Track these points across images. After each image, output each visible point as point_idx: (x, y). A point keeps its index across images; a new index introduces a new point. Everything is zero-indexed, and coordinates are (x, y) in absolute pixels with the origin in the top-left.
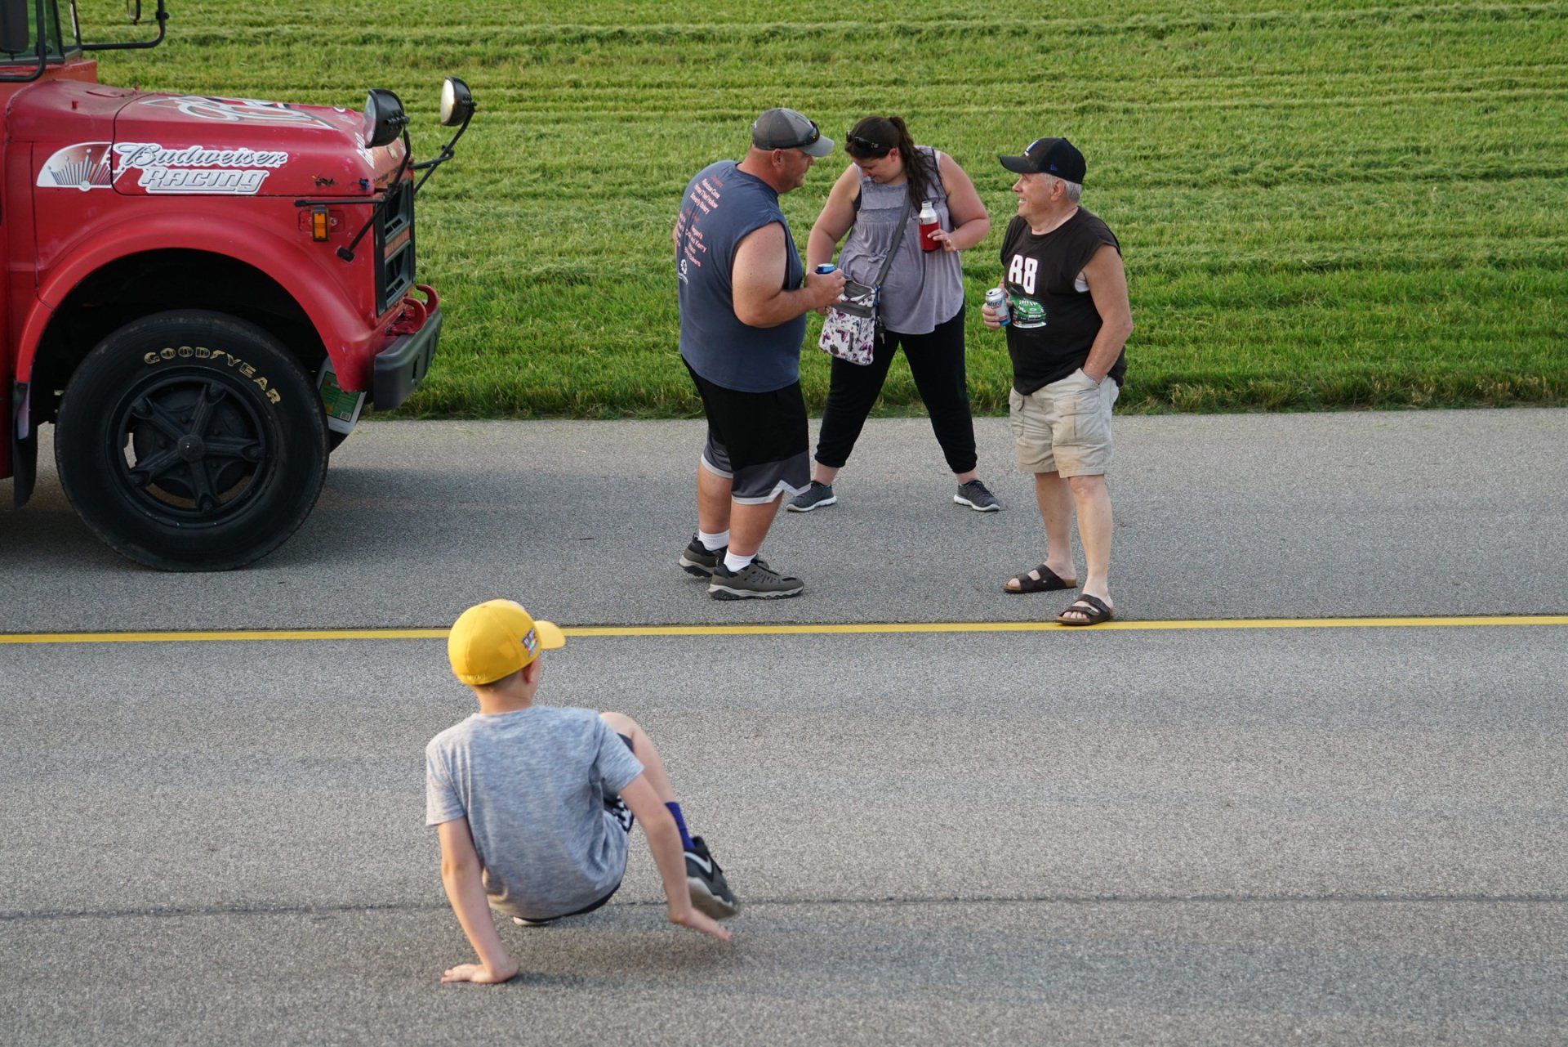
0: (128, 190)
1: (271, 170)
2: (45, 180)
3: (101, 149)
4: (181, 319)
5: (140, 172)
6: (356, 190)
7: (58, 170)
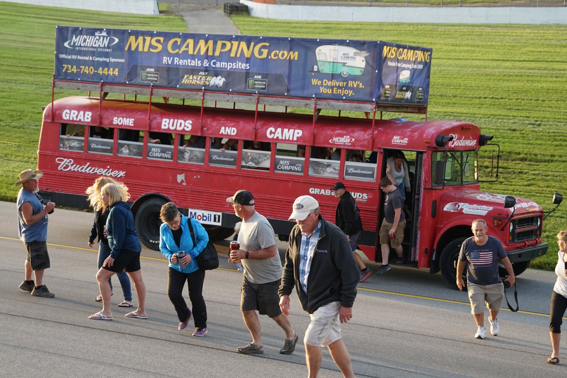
0: (461, 212)
1: (489, 211)
2: (445, 209)
3: (457, 204)
5: (463, 209)
6: (506, 216)
7: (448, 207)
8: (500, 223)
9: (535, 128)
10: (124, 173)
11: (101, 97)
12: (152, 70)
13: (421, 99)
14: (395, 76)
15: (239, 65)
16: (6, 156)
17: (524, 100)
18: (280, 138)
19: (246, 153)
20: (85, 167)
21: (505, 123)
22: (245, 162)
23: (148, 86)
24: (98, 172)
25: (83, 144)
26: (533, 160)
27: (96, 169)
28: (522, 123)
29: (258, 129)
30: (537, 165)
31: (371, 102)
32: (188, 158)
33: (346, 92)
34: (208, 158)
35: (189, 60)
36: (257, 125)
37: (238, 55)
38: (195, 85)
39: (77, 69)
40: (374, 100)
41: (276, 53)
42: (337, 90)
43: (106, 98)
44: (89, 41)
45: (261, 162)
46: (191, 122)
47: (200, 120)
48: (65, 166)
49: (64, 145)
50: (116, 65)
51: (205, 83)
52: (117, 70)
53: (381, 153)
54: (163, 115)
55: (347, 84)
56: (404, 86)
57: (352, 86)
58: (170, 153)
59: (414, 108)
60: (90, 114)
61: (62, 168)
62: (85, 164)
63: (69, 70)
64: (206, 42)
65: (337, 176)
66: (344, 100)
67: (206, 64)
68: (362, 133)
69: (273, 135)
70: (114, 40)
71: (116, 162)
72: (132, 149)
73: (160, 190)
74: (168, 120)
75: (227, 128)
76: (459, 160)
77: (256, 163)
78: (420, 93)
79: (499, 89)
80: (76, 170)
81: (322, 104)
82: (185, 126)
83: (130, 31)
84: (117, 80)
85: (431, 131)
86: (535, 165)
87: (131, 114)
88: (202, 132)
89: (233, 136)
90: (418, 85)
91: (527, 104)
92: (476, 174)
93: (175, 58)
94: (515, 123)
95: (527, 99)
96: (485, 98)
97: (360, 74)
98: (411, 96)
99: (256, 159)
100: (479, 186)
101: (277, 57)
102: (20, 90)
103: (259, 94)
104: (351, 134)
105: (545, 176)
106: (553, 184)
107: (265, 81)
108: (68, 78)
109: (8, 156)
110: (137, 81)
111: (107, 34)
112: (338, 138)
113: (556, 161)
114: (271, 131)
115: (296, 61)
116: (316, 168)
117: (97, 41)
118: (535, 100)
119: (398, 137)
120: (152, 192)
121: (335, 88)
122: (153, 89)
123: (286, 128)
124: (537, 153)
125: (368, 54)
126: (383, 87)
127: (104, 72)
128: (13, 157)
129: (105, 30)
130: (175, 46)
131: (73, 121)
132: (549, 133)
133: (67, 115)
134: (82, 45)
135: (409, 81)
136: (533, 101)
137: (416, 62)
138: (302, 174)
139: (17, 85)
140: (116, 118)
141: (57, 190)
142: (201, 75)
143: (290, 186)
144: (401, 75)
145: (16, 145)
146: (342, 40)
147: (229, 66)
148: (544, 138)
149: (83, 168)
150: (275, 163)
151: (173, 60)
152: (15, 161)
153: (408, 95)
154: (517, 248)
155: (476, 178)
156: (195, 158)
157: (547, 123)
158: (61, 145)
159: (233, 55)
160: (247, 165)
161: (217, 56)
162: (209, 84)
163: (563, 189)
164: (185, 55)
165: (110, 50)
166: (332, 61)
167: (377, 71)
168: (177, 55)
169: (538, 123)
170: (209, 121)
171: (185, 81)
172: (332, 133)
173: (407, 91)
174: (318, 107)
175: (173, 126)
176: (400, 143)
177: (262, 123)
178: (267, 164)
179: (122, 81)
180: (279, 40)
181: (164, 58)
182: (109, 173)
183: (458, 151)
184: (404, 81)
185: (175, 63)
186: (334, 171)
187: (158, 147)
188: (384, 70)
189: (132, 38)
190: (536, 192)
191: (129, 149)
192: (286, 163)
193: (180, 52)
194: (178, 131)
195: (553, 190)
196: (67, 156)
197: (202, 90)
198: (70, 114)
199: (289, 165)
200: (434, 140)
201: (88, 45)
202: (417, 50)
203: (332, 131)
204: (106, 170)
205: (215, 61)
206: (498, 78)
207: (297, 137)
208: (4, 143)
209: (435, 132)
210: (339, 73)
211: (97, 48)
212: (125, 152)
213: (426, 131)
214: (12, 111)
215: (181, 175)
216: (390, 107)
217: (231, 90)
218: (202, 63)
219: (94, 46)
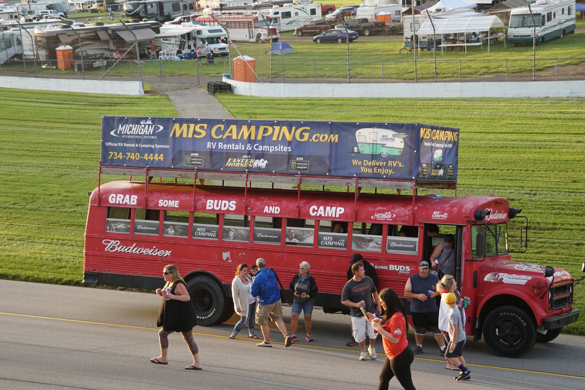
0: (501, 282)
1: (528, 280)
2: (485, 279)
3: (497, 274)
4: (507, 307)
5: (503, 279)
6: (545, 285)
7: (488, 278)
8: (539, 291)
9: (531, 197)
10: (170, 252)
11: (146, 181)
12: (197, 155)
13: (451, 175)
14: (430, 155)
15: (280, 148)
16: (29, 238)
17: (514, 170)
18: (323, 215)
19: (290, 230)
20: (132, 248)
21: (502, 193)
22: (289, 239)
23: (193, 170)
24: (144, 252)
25: (129, 226)
26: (537, 228)
27: (143, 249)
28: (519, 193)
29: (301, 208)
30: (542, 233)
31: (411, 180)
32: (232, 237)
33: (386, 171)
34: (253, 236)
35: (233, 145)
36: (300, 203)
37: (280, 139)
38: (239, 167)
39: (122, 156)
40: (414, 178)
41: (317, 136)
42: (377, 169)
43: (151, 182)
44: (135, 129)
45: (304, 238)
46: (235, 202)
47: (244, 201)
48: (111, 247)
49: (110, 228)
50: (160, 151)
51: (248, 165)
52: (162, 155)
53: (422, 228)
54: (207, 197)
55: (387, 164)
56: (437, 164)
57: (391, 165)
58: (215, 232)
59: (445, 184)
60: (136, 197)
61: (109, 249)
62: (131, 245)
63: (115, 157)
64: (249, 128)
65: (380, 250)
66: (385, 178)
67: (249, 147)
68: (403, 209)
69: (315, 213)
70: (159, 128)
71: (162, 242)
72: (178, 229)
73: (206, 268)
74: (212, 201)
75: (271, 207)
76: (494, 231)
77: (299, 239)
78: (450, 170)
79: (489, 160)
80: (122, 250)
81: (363, 183)
82: (229, 206)
83: (174, 119)
84: (162, 165)
85: (469, 206)
86: (540, 233)
87: (176, 197)
88: (246, 212)
89: (277, 214)
90: (448, 163)
91: (519, 175)
92: (507, 245)
93: (220, 143)
94: (512, 193)
95: (517, 170)
96: (477, 169)
97: (400, 154)
98: (444, 173)
99: (300, 236)
100: (510, 256)
101: (318, 140)
102: (27, 173)
103: (301, 175)
104: (392, 210)
105: (551, 243)
106: (562, 251)
107: (307, 163)
108: (114, 164)
109: (31, 238)
110: (182, 165)
111: (152, 122)
112: (379, 215)
113: (559, 229)
114: (314, 209)
115: (336, 143)
116: (359, 243)
117: (143, 129)
118: (525, 170)
119: (438, 213)
120: (198, 270)
121: (375, 168)
122: (198, 173)
123: (328, 206)
124: (540, 221)
125: (406, 136)
126: (421, 166)
127: (149, 158)
128: (36, 238)
129: (150, 118)
130: (218, 132)
131: (119, 204)
132: (546, 202)
133: (113, 199)
134: (128, 133)
135: (441, 159)
136: (523, 171)
137: (447, 142)
138: (345, 249)
139: (23, 169)
140: (162, 201)
141: (104, 271)
142: (244, 158)
143: (334, 261)
144: (435, 154)
145: (36, 227)
146: (381, 123)
147: (271, 149)
148: (543, 207)
149: (130, 248)
150: (318, 240)
151: (217, 145)
152: (38, 242)
153: (441, 172)
154: (555, 315)
155: (507, 249)
156: (239, 236)
157: (541, 193)
158: (108, 228)
159: (275, 138)
160: (291, 241)
161: (259, 141)
162: (252, 167)
163: (572, 256)
164: (229, 140)
165: (155, 137)
166: (371, 142)
167: (415, 151)
168: (221, 140)
169: (533, 192)
170: (253, 201)
171: (229, 164)
172: (373, 209)
173: (440, 168)
174: (359, 185)
175: (217, 206)
176: (441, 217)
177: (304, 201)
178: (310, 240)
179: (167, 165)
180: (320, 124)
181: (208, 143)
182: (155, 253)
183: (493, 224)
184: (438, 160)
185: (219, 148)
186: (376, 245)
187: (203, 227)
188: (422, 150)
189: (177, 126)
190: (547, 259)
191: (174, 229)
192: (329, 239)
193: (224, 137)
194: (222, 210)
195: (563, 257)
196: (114, 238)
197: (246, 172)
198: (116, 198)
199: (332, 241)
200: (473, 214)
201: (134, 133)
202: (447, 130)
203: (373, 207)
204: (152, 250)
205: (258, 145)
206: (485, 150)
207: (339, 214)
208: (23, 226)
209: (472, 207)
210: (379, 153)
211: (143, 135)
212: (171, 232)
213: (464, 206)
214: (24, 193)
215: (226, 253)
216: (425, 184)
217: (273, 171)
218: (245, 147)
219: (140, 133)
